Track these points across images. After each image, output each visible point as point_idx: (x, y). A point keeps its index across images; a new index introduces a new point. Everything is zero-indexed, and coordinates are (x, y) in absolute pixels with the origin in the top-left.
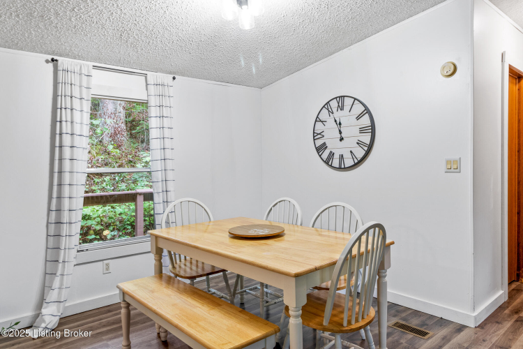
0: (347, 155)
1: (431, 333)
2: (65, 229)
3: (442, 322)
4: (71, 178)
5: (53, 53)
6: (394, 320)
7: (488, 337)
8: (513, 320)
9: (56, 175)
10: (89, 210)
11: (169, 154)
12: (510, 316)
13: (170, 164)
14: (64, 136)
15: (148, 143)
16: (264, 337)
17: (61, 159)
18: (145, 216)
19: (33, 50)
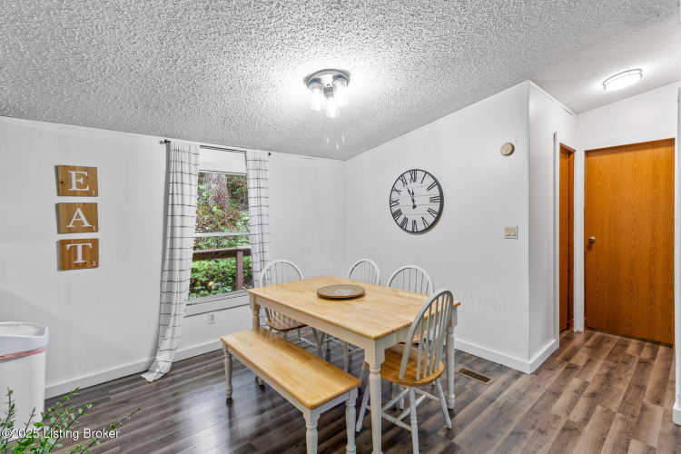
0: (419, 221)
1: (492, 380)
2: (176, 287)
3: (502, 369)
4: (182, 243)
5: (166, 136)
6: (461, 367)
7: (542, 383)
8: (564, 367)
9: (169, 240)
10: (196, 265)
11: (265, 220)
12: (561, 363)
13: (266, 229)
14: (175, 206)
15: (247, 203)
16: (348, 391)
17: (172, 227)
18: (244, 268)
19: (149, 133)
